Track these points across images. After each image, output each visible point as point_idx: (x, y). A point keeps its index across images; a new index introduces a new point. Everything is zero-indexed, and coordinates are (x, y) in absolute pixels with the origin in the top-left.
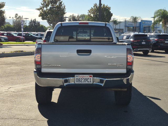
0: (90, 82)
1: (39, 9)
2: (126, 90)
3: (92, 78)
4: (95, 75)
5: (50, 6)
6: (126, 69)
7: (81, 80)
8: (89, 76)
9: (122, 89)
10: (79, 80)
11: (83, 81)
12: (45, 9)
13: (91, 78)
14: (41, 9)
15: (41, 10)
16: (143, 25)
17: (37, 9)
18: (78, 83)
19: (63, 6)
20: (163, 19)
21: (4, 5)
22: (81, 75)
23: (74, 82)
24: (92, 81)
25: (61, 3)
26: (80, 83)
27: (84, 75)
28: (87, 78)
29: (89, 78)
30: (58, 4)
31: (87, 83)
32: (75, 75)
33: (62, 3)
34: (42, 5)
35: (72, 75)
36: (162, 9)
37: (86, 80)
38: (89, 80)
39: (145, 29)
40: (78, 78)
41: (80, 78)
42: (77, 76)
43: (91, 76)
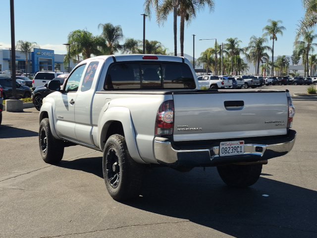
0: (241, 152)
3: (243, 145)
4: (248, 140)
6: (286, 129)
7: (228, 151)
8: (239, 143)
10: (225, 150)
11: (231, 151)
13: (241, 145)
16: (38, 58)
18: (224, 155)
20: (84, 48)
22: (228, 142)
23: (219, 154)
24: (243, 150)
26: (227, 155)
27: (233, 142)
28: (237, 146)
29: (240, 146)
31: (236, 153)
32: (221, 143)
35: (217, 142)
36: (81, 30)
37: (236, 148)
38: (239, 149)
39: (42, 65)
40: (224, 147)
41: (227, 147)
42: (223, 144)
43: (241, 143)
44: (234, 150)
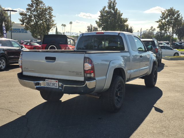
1: (158, 22)
2: (99, 97)
3: (57, 83)
4: (60, 80)
5: (169, 18)
6: (84, 77)
8: (55, 81)
9: (96, 97)
10: (48, 84)
11: (51, 85)
12: (164, 21)
14: (160, 21)
15: (160, 23)
17: (156, 22)
18: (48, 86)
19: (181, 17)
21: (127, 20)
22: (50, 80)
24: (58, 86)
25: (178, 15)
26: (49, 87)
27: (52, 80)
28: (54, 83)
29: (56, 83)
30: (175, 16)
31: (54, 87)
32: (46, 80)
33: (180, 15)
34: (161, 18)
35: (43, 79)
37: (54, 84)
38: (55, 85)
41: (49, 82)
42: (47, 81)
43: (57, 82)
44: (53, 85)
